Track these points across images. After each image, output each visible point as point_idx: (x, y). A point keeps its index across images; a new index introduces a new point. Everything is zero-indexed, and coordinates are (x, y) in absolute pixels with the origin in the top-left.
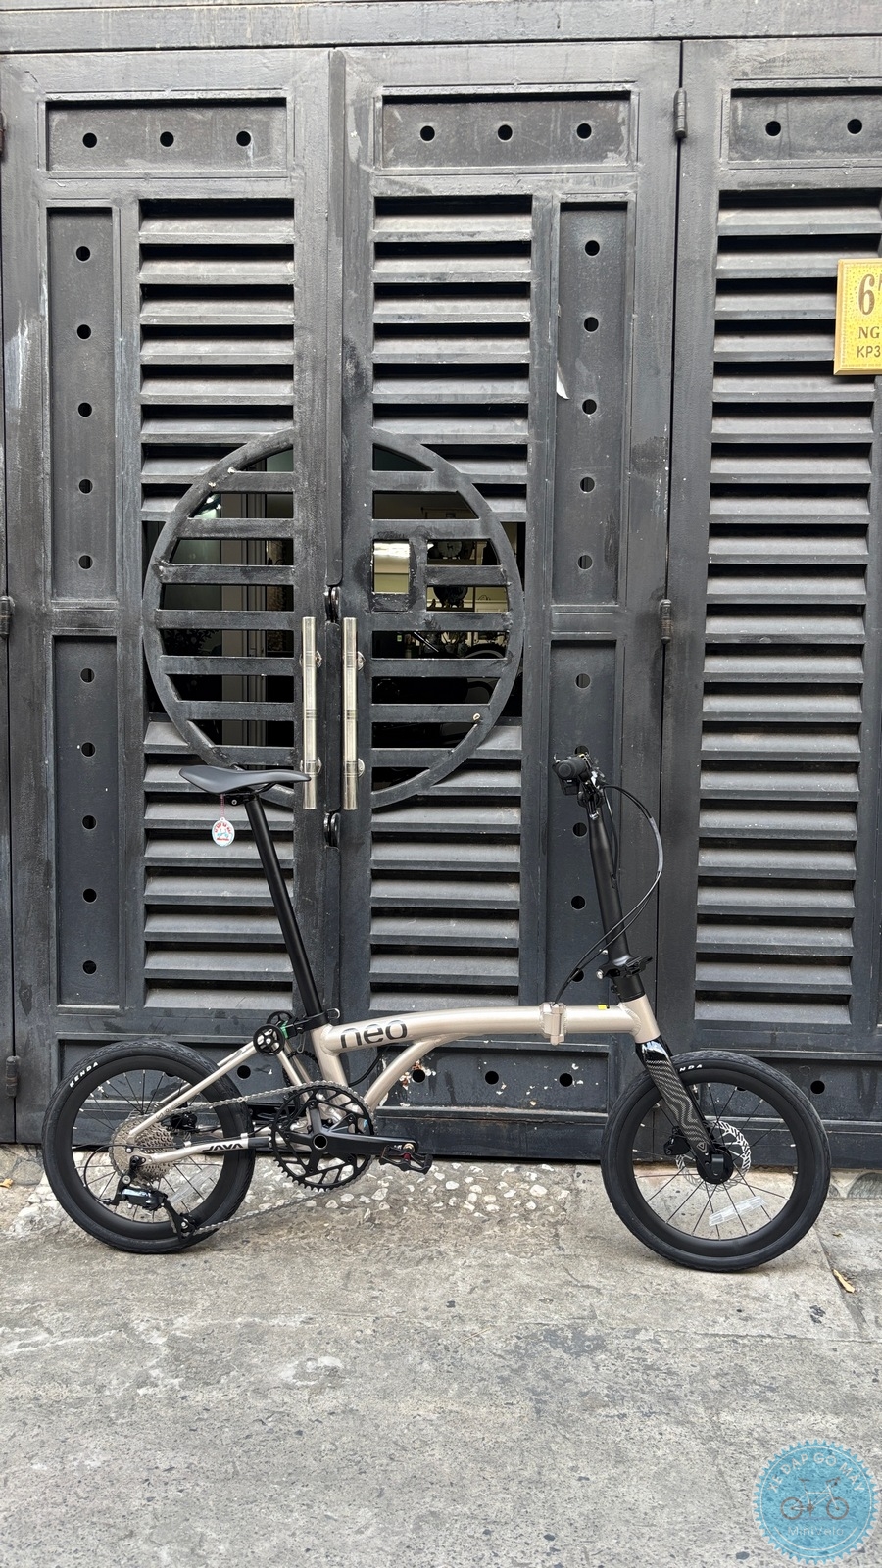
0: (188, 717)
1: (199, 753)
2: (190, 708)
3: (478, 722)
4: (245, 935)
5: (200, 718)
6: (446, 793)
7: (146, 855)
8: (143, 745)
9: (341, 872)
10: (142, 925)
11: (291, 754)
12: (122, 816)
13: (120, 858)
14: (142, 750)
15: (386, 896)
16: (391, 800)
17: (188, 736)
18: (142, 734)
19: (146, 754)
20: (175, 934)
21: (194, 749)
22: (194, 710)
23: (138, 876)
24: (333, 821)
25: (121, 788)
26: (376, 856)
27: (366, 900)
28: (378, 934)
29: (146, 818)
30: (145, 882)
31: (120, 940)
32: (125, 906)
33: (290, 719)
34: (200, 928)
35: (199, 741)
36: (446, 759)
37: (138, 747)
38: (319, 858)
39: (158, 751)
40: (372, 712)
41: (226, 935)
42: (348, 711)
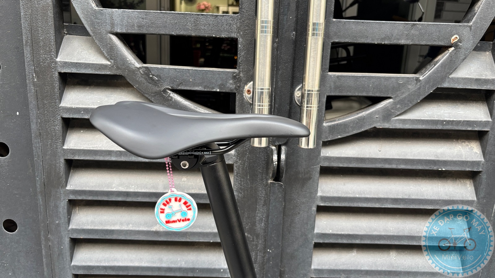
0: (109, 29)
1: (125, 74)
2: (112, 18)
3: (456, 45)
4: (180, 269)
5: (124, 31)
6: (408, 126)
7: (68, 188)
8: (56, 63)
9: (284, 208)
10: (69, 258)
11: (234, 78)
12: (37, 144)
13: (38, 190)
14: (55, 68)
15: (330, 232)
16: (345, 132)
17: (111, 53)
18: (53, 48)
19: (60, 74)
20: (105, 268)
21: (118, 68)
22: (117, 20)
23: (61, 210)
24: (283, 157)
25: (33, 113)
26: (322, 191)
27: (310, 236)
28: (319, 268)
29: (65, 147)
30: (69, 214)
31: (45, 273)
32: (47, 239)
33: (234, 35)
34: (131, 261)
35: (124, 60)
36: (412, 87)
37: (49, 66)
38: (262, 193)
39: (74, 71)
40: (333, 29)
41: (159, 269)
42: (314, 24)
